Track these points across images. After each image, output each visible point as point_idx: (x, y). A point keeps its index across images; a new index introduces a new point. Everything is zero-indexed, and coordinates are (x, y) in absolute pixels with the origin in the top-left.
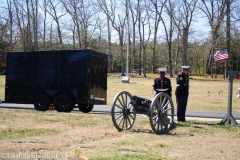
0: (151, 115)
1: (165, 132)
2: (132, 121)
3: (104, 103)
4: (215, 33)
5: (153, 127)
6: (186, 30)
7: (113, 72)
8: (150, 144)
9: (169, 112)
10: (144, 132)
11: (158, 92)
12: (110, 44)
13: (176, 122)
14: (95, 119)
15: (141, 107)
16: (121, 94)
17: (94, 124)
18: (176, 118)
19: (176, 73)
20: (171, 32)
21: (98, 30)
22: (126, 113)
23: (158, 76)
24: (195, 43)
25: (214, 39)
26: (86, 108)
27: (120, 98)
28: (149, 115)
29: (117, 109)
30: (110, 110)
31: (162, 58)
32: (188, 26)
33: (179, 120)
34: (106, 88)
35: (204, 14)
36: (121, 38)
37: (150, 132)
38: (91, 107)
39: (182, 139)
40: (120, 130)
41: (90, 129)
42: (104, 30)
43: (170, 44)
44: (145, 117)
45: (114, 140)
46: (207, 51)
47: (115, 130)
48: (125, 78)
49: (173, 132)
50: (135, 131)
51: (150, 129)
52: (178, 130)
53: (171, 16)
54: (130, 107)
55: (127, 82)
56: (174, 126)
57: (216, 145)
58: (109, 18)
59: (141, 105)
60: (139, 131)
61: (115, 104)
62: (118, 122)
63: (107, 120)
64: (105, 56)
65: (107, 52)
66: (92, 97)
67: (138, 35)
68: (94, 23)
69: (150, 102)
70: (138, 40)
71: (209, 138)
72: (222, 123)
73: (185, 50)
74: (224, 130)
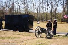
0: (46, 33)
1: (50, 38)
2: (41, 35)
3: (33, 30)
4: (64, 10)
5: (46, 36)
6: (56, 9)
7: (35, 21)
8: (46, 41)
9: (51, 32)
10: (44, 38)
11: (48, 27)
12: (34, 13)
13: (53, 35)
14: (30, 34)
15: (43, 31)
16: (38, 27)
17: (30, 35)
18: (53, 34)
19: (53, 21)
20: (52, 10)
21: (31, 9)
22: (39, 32)
23: (48, 22)
24: (58, 13)
25: (64, 12)
26: (27, 31)
27: (37, 28)
28: (45, 33)
29: (36, 31)
30: (34, 32)
31: (49, 17)
32: (56, 8)
33: (54, 35)
34: (33, 25)
35: (61, 5)
36: (37, 11)
37: (46, 38)
38: (29, 31)
39: (55, 40)
40: (37, 37)
41: (29, 37)
42: (32, 9)
43: (51, 13)
44: (44, 34)
45: (35, 40)
46: (62, 15)
47: (36, 37)
48: (38, 23)
49: (52, 38)
50: (41, 38)
51: (46, 37)
52: (54, 37)
53: (52, 5)
54: (40, 31)
55: (39, 24)
56: (52, 36)
57: (65, 42)
58: (34, 6)
59: (43, 30)
60: (42, 38)
61: (36, 30)
62: (37, 35)
63: (33, 34)
64: (33, 16)
65: (33, 15)
66: (29, 28)
67: (42, 10)
68: (30, 7)
69: (46, 29)
70: (42, 12)
71: (62, 40)
72: (66, 36)
73: (56, 15)
74: (67, 38)
